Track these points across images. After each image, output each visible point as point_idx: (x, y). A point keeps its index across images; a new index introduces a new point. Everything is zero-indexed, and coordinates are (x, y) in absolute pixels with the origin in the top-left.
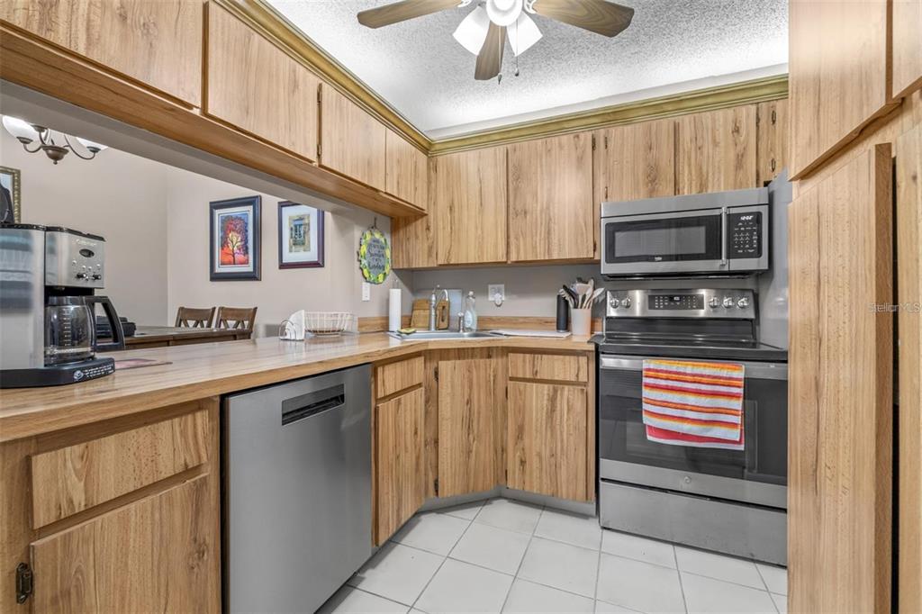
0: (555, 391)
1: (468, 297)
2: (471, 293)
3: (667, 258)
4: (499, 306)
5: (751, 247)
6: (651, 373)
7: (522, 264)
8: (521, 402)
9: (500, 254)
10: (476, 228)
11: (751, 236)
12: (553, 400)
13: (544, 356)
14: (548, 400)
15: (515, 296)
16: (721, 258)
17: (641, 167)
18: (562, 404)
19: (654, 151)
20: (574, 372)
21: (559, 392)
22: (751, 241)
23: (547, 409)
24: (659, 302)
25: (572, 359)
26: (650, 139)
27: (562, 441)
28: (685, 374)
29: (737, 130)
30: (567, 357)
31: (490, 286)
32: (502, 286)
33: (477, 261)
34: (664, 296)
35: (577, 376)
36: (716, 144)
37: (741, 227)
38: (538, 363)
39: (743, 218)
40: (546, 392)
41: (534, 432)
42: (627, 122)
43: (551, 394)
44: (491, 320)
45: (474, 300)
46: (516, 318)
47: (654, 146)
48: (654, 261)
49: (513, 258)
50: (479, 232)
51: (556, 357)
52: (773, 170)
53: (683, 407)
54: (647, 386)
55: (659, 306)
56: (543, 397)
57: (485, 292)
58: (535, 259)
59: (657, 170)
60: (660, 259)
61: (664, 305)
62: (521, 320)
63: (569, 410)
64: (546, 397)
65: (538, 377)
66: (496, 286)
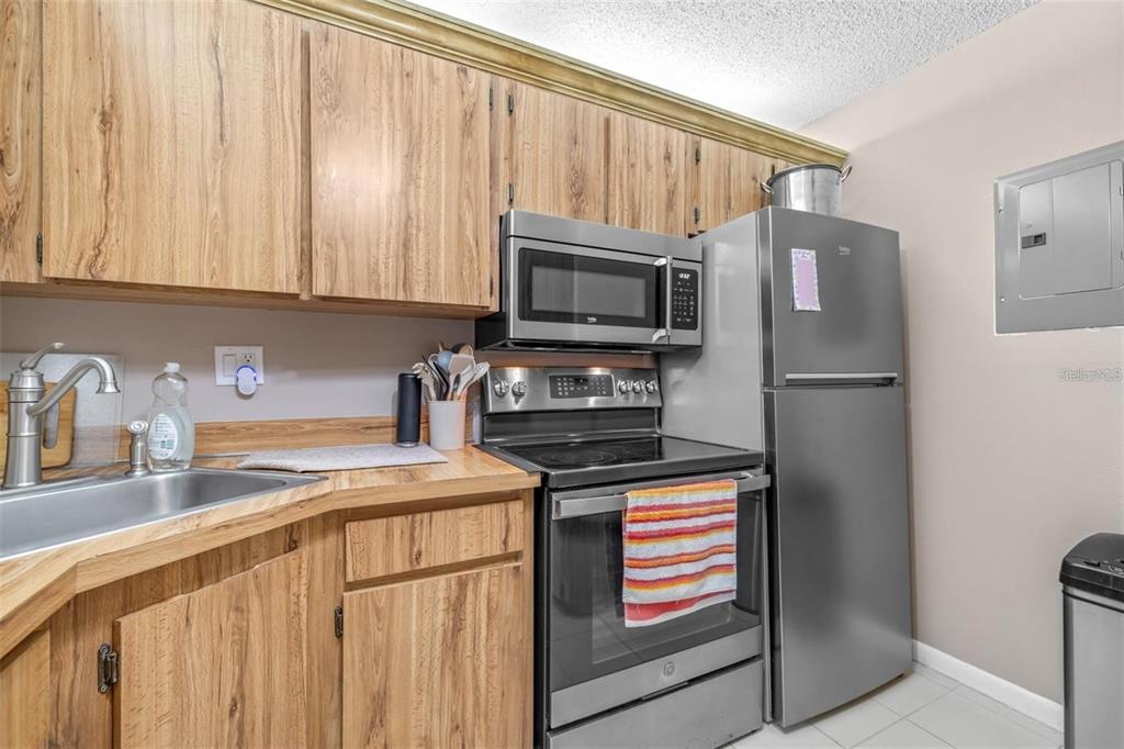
0: (462, 585)
1: (165, 375)
2: (172, 367)
3: (603, 320)
4: (250, 397)
5: (689, 316)
6: (640, 515)
7: (341, 306)
8: (380, 636)
9: (281, 274)
10: (205, 195)
11: (689, 300)
12: (456, 607)
13: (436, 515)
14: (446, 610)
15: (291, 375)
16: (664, 327)
17: (563, 166)
18: (477, 609)
19: (580, 148)
20: (498, 537)
21: (471, 586)
22: (688, 307)
23: (445, 632)
24: (563, 387)
25: (496, 508)
26: (575, 126)
27: (477, 688)
28: (680, 506)
29: (668, 157)
30: (486, 509)
31: (220, 351)
32: (258, 351)
33: (206, 284)
34: (568, 377)
35: (505, 542)
36: (648, 168)
37: (680, 286)
38: (422, 533)
39: (681, 276)
40: (441, 595)
41: (413, 694)
42: (543, 84)
43: (453, 598)
44: (224, 431)
45: (178, 385)
46: (296, 424)
47: (580, 140)
48: (586, 322)
49: (321, 287)
50: (215, 208)
51: (462, 512)
52: (697, 220)
53: (679, 559)
54: (633, 537)
55: (563, 391)
56: (435, 607)
57: (209, 365)
58: (375, 297)
59: (583, 180)
60: (594, 320)
61: (569, 391)
62: (308, 427)
63: (489, 618)
64: (441, 606)
65: (423, 565)
66: (240, 351)
